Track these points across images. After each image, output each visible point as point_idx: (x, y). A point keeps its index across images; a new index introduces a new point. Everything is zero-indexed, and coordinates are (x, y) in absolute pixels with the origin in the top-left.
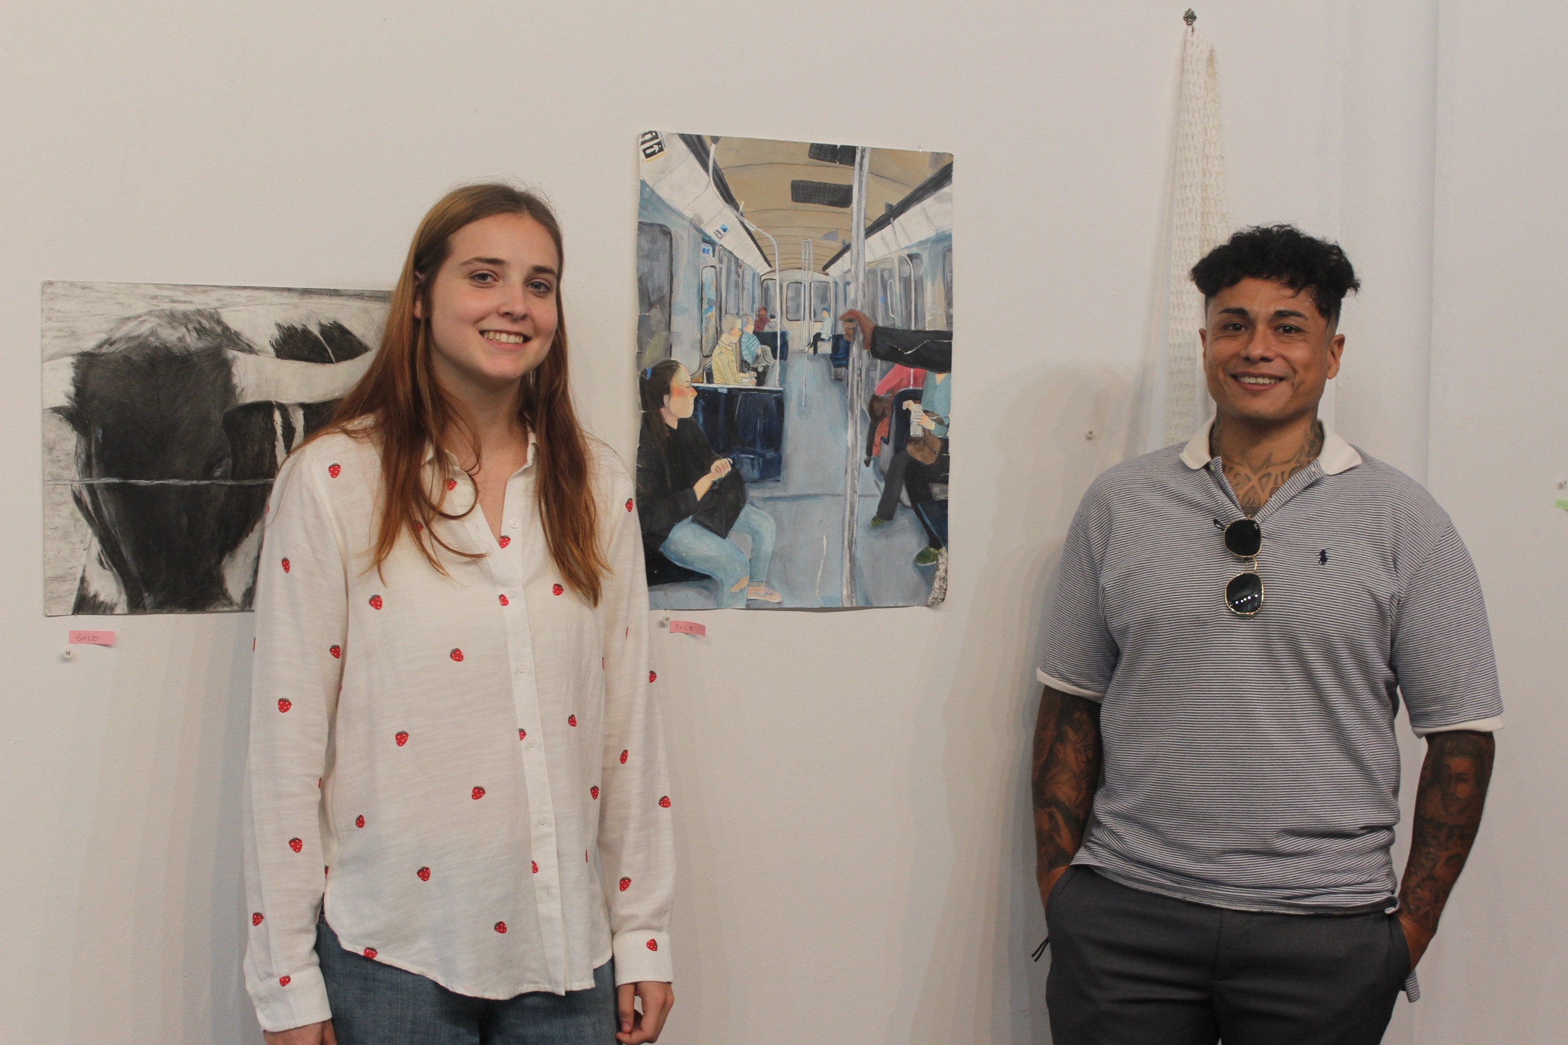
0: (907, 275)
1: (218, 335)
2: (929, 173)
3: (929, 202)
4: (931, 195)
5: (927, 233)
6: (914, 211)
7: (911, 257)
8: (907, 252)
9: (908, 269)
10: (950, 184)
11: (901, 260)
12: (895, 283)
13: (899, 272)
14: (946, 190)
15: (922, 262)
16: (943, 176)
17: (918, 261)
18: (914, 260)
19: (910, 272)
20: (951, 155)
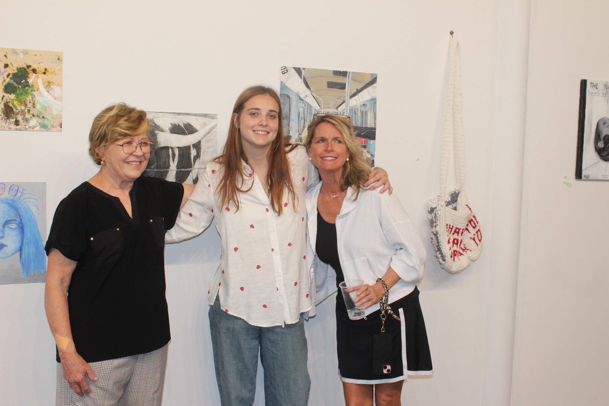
0: (362, 110)
1: (153, 126)
2: (370, 80)
3: (370, 88)
4: (370, 86)
5: (369, 97)
6: (365, 91)
7: (364, 105)
8: (362, 103)
9: (363, 109)
10: (376, 83)
11: (361, 106)
12: (358, 112)
13: (360, 109)
14: (375, 85)
15: (367, 106)
16: (374, 81)
17: (366, 106)
18: (365, 106)
19: (363, 110)
20: (377, 74)
